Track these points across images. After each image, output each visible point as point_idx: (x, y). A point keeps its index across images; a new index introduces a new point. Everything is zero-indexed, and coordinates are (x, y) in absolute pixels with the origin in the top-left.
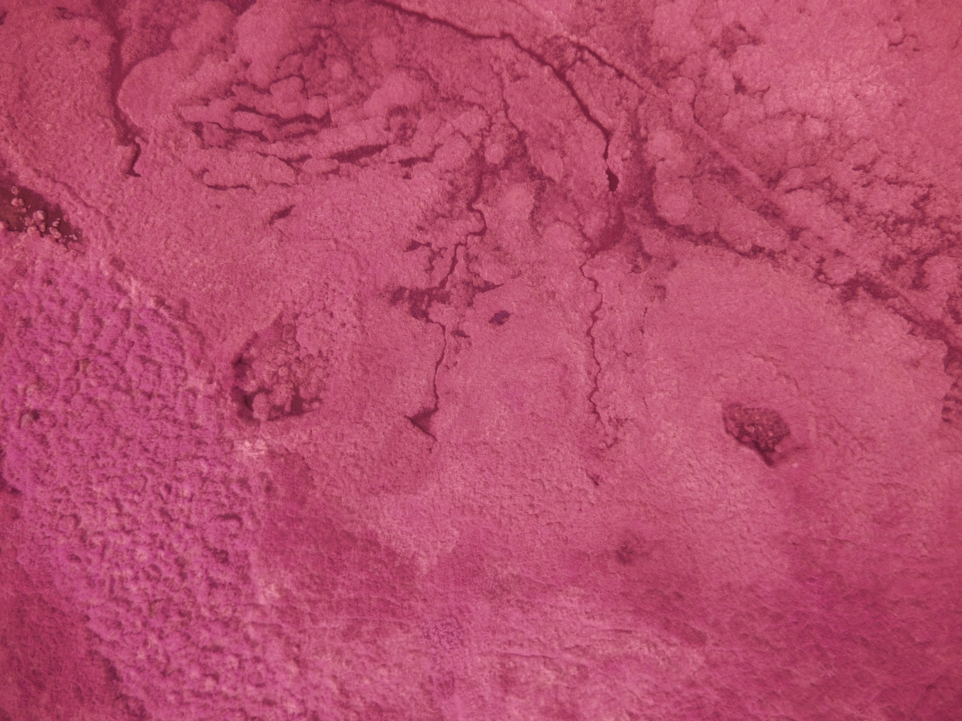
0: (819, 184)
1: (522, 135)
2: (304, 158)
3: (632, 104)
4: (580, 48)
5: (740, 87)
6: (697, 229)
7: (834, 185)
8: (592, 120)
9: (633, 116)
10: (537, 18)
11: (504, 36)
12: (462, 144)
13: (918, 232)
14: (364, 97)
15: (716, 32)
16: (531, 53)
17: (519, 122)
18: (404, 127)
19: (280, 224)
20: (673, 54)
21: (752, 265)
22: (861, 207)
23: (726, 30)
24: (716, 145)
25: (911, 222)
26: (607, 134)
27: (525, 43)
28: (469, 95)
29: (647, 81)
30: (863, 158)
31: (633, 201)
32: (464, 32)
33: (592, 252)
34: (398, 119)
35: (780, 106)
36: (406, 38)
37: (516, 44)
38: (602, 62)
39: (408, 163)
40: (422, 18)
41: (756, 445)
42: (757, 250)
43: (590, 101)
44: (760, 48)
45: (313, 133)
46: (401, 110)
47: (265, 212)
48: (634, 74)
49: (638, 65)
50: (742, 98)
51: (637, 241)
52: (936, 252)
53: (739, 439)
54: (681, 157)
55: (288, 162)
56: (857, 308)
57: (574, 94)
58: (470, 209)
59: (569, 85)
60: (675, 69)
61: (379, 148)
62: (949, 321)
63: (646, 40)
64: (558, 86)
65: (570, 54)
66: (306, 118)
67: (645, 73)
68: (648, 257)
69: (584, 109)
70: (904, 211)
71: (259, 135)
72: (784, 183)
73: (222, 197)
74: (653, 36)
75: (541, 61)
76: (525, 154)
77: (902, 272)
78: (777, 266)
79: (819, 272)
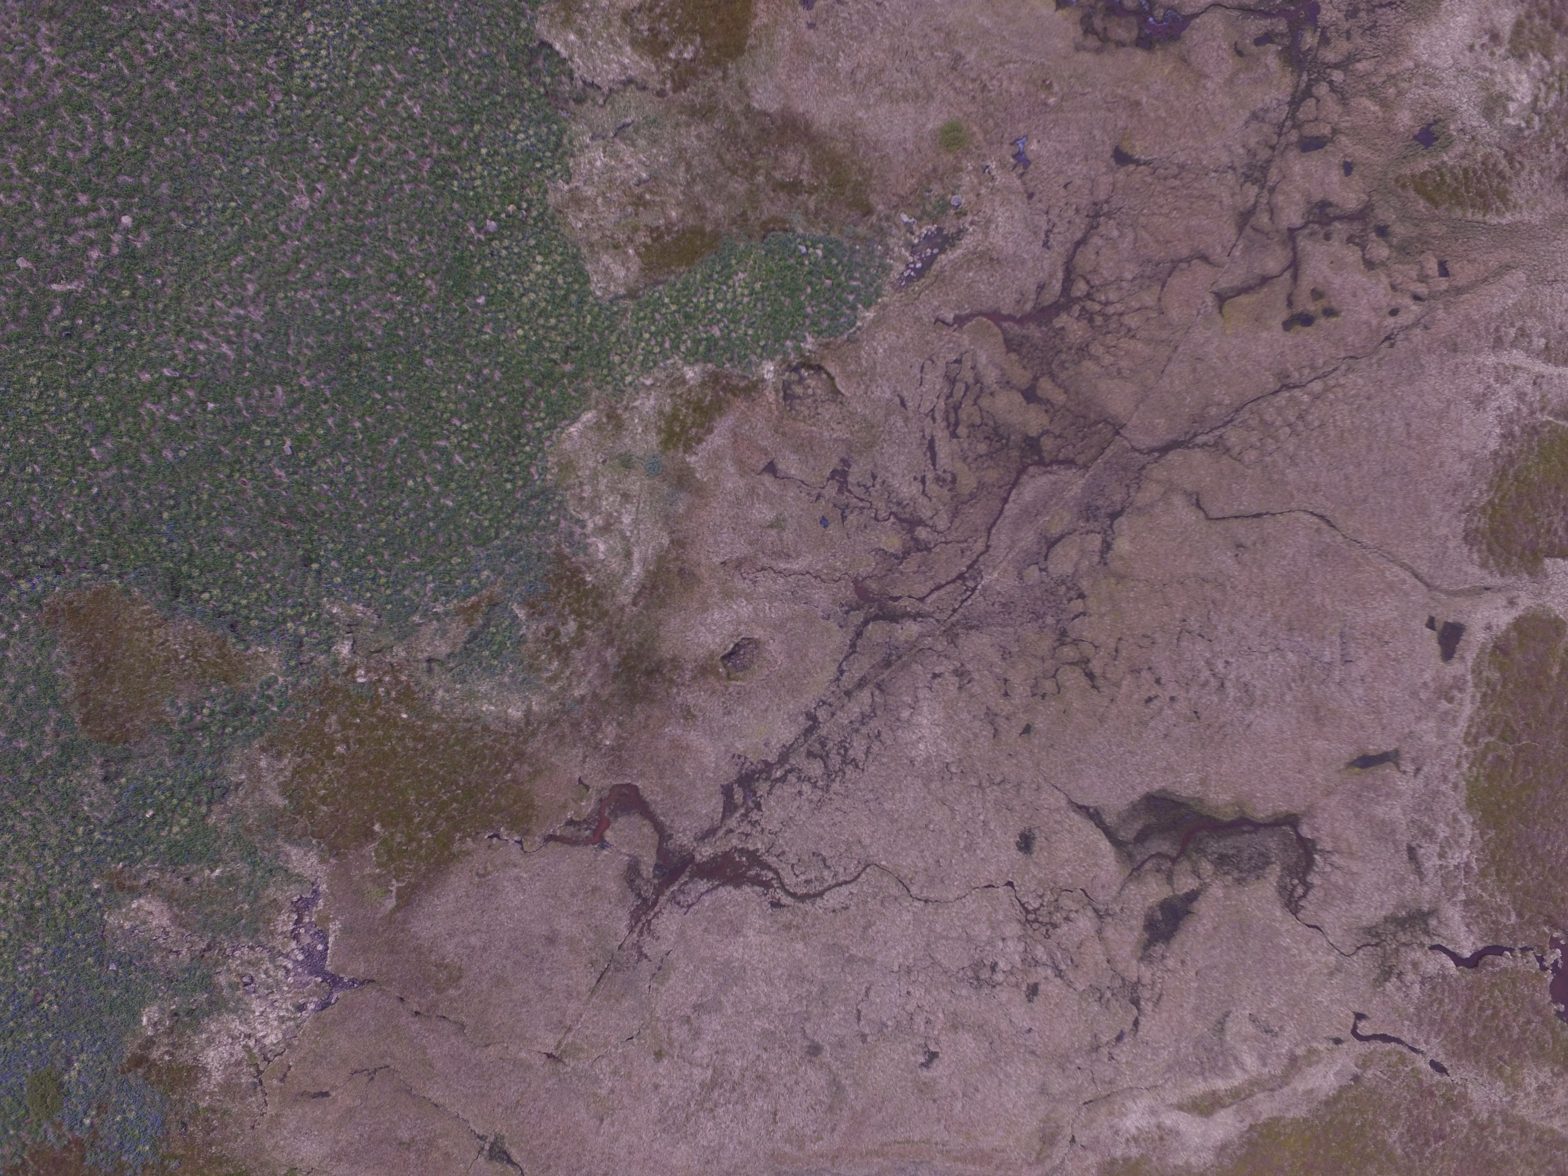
0: (873, 711)
1: (929, 550)
2: (934, 419)
3: (937, 616)
4: (974, 590)
5: (935, 676)
6: (859, 642)
7: (871, 718)
8: (932, 591)
9: (930, 615)
10: (994, 568)
11: (988, 547)
12: (929, 514)
13: (839, 759)
14: (965, 459)
15: (969, 667)
16: (975, 562)
17: (937, 550)
18: (944, 480)
19: (897, 400)
20: (960, 642)
21: (834, 668)
22: (857, 731)
23: (969, 672)
24: (905, 658)
25: (844, 756)
26: (922, 600)
27: (981, 559)
28: (957, 522)
29: (948, 625)
30: (884, 736)
31: (881, 609)
32: (993, 524)
33: (855, 581)
34: (949, 478)
35: (921, 696)
36: (995, 490)
37: (982, 554)
38: (963, 601)
39: (923, 481)
40: (1005, 501)
41: (732, 653)
42: (842, 672)
43: (942, 592)
44: (956, 691)
45: (948, 427)
46: (954, 480)
47: (905, 394)
48: (953, 619)
49: (958, 621)
50: (929, 676)
51: (858, 608)
52: (826, 767)
53: (737, 645)
54: (902, 638)
55: (933, 410)
56: (801, 719)
57: (948, 583)
58: (891, 513)
59: (953, 581)
60: (952, 642)
61: (934, 464)
62: (787, 767)
63: (971, 628)
64: (954, 575)
65: (971, 584)
66: (957, 424)
67: (953, 625)
68: (847, 613)
69: (939, 587)
70: (851, 752)
71: (951, 395)
72: (877, 692)
73: (916, 370)
74: (973, 632)
75: (970, 567)
76: (919, 550)
77: (818, 746)
78: (831, 682)
79: (824, 703)
